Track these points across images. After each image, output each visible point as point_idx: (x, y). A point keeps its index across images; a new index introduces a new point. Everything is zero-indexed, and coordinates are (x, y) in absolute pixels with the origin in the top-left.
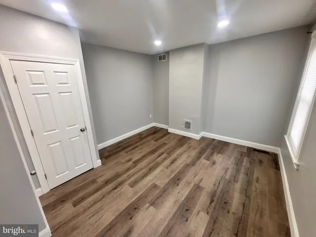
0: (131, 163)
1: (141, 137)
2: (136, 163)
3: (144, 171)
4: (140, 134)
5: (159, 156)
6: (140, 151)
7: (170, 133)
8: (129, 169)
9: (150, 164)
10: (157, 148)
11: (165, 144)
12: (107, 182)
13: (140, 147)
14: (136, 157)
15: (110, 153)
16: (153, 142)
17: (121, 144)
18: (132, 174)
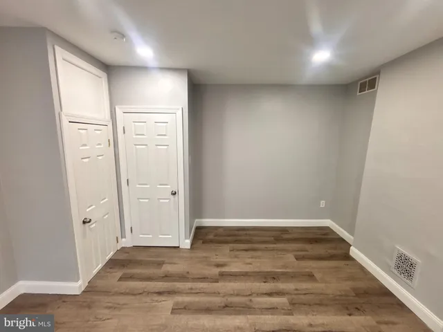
0: (216, 271)
1: (280, 236)
2: (223, 276)
3: (217, 300)
4: (284, 230)
5: (270, 294)
6: (249, 261)
7: (353, 259)
8: (203, 279)
9: (238, 295)
10: (284, 274)
11: (310, 277)
12: (167, 277)
13: (259, 253)
14: (235, 267)
15: (216, 238)
16: (290, 258)
17: (241, 232)
18: (198, 291)
